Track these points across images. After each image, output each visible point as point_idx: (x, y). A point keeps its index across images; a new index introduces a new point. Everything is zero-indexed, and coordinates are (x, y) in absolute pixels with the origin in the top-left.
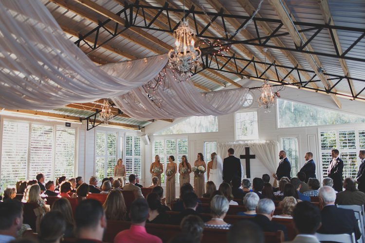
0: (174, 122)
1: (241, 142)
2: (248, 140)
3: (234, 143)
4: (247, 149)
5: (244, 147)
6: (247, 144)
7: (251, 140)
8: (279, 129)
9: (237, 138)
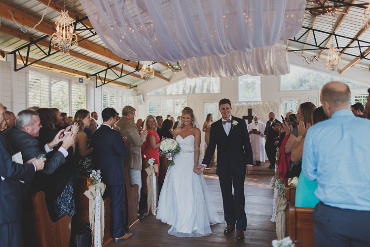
0: (171, 81)
1: (244, 104)
2: (251, 102)
3: (238, 104)
4: (250, 111)
5: (247, 108)
6: (250, 106)
7: (254, 102)
8: (282, 91)
9: (241, 99)
